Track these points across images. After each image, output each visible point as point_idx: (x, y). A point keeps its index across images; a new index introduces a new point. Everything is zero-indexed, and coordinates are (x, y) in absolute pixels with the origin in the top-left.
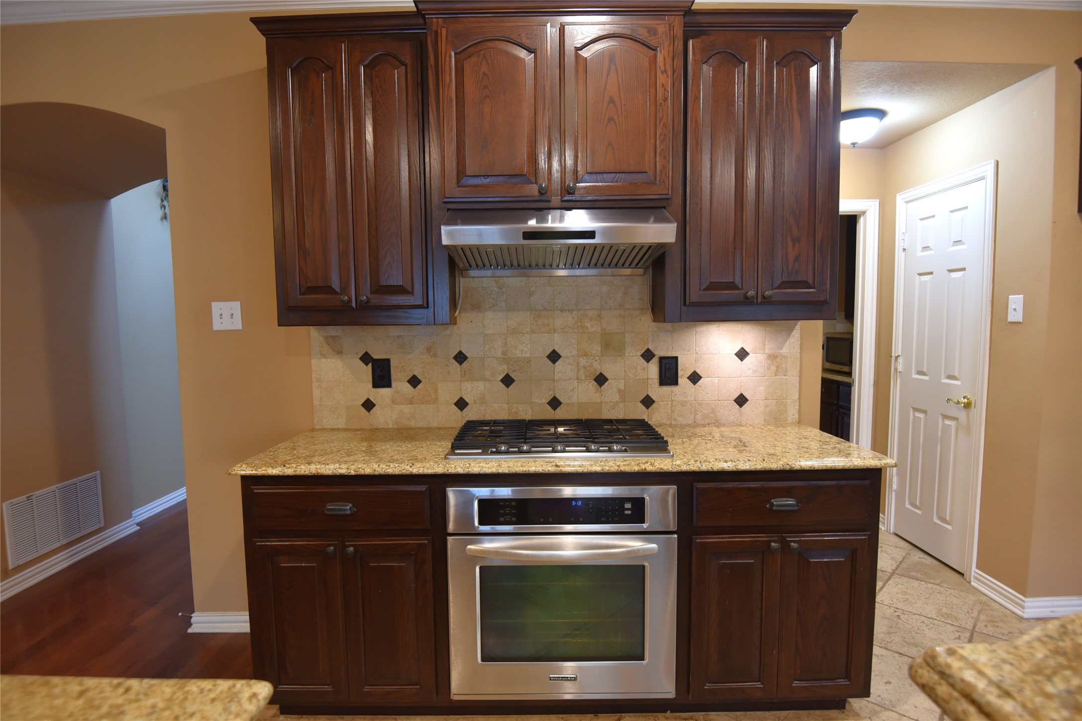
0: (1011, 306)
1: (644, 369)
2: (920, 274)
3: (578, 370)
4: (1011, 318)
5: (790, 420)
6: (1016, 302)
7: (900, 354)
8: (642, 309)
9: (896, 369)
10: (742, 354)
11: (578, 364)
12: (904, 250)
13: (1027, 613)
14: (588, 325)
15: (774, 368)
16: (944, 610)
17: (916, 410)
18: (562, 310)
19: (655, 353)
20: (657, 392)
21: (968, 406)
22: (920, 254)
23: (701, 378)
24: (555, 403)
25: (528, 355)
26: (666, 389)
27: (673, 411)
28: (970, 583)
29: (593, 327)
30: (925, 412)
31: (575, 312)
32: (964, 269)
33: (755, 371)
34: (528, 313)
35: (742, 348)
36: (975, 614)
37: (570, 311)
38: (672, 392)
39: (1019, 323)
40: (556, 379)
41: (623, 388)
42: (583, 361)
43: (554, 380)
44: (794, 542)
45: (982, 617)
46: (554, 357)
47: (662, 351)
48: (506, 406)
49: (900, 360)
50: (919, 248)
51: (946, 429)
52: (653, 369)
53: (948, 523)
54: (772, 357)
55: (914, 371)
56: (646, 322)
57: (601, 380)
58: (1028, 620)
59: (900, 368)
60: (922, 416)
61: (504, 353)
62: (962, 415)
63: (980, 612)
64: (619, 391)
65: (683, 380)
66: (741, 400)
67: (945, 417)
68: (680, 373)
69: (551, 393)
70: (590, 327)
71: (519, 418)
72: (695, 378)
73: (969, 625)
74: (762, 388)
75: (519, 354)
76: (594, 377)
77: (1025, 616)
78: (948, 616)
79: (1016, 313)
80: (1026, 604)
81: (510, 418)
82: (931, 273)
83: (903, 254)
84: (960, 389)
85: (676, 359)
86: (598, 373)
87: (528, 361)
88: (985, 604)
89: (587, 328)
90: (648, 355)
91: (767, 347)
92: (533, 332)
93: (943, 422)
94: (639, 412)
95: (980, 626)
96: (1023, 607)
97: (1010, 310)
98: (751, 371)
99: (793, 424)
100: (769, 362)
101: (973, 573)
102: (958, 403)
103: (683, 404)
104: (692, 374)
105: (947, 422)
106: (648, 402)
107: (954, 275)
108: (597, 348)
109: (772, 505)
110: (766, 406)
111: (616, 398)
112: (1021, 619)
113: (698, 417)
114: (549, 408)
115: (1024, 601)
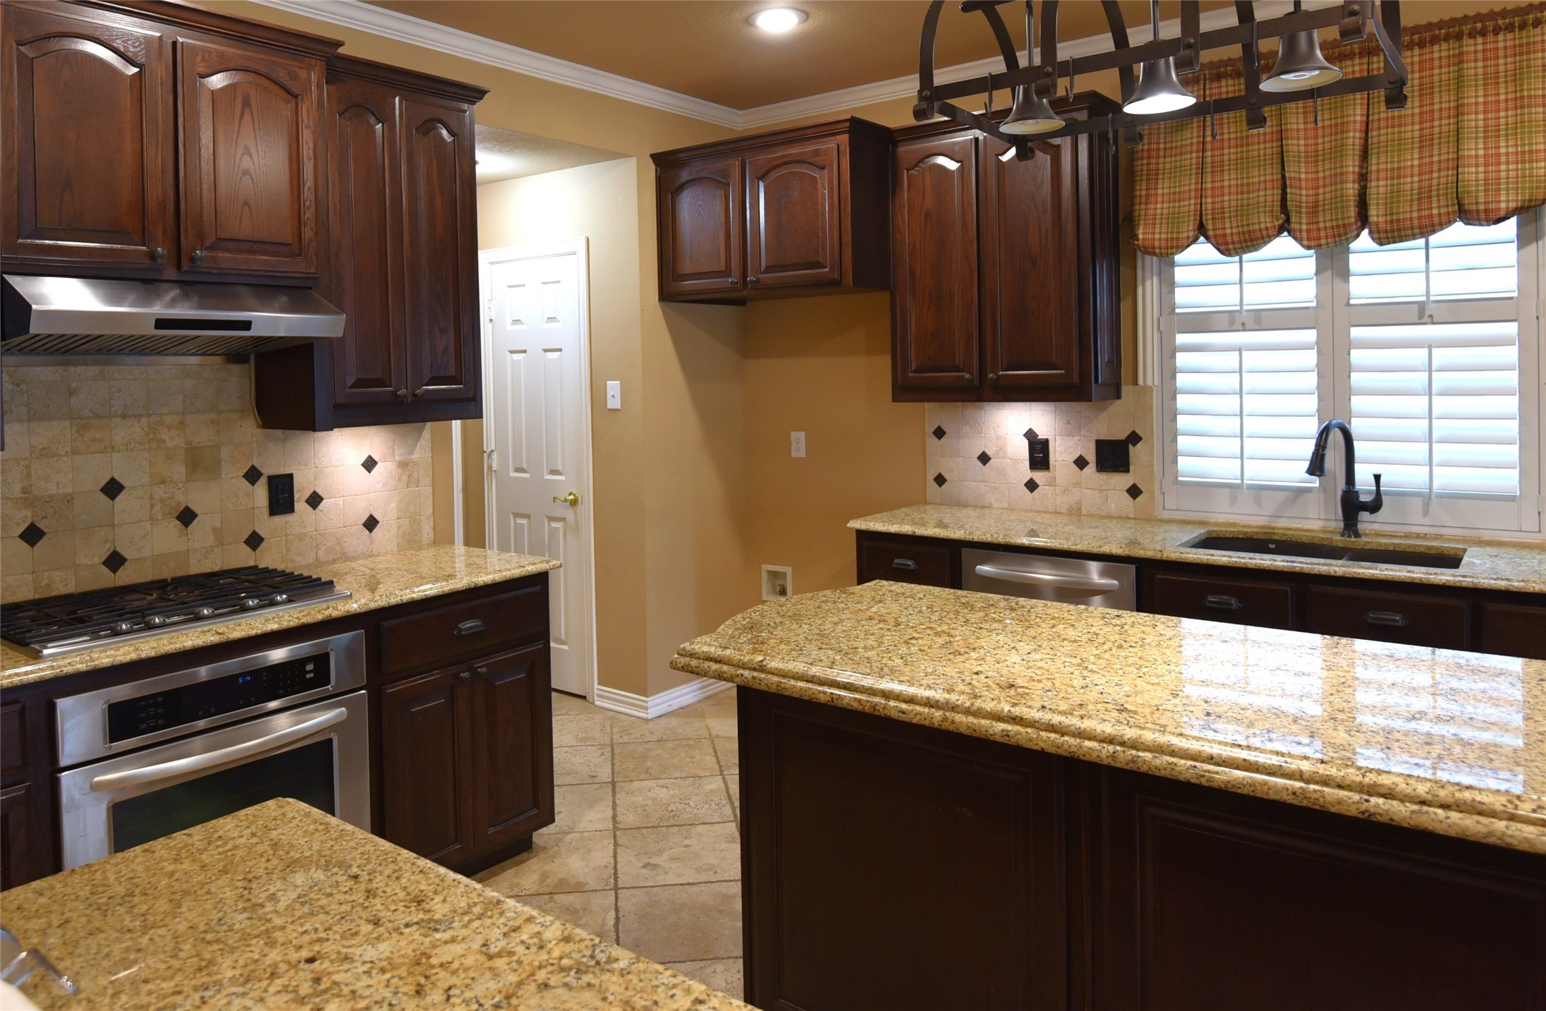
0: (610, 393)
1: (248, 495)
2: (512, 352)
3: (152, 506)
4: (610, 406)
5: (424, 542)
6: (613, 387)
7: (493, 448)
8: (243, 411)
9: (490, 468)
10: (370, 464)
11: (151, 497)
12: (491, 320)
13: (651, 714)
14: (165, 436)
15: (405, 478)
16: (580, 735)
17: (517, 515)
18: (124, 417)
19: (262, 471)
20: (267, 525)
21: (574, 503)
22: (509, 327)
23: (321, 499)
24: (115, 561)
25: (69, 490)
26: (279, 520)
27: (288, 550)
28: (593, 703)
29: (173, 440)
30: (527, 516)
31: (144, 420)
32: (560, 350)
33: (385, 485)
34: (67, 423)
35: (370, 457)
36: (608, 729)
37: (138, 417)
38: (287, 522)
39: (618, 410)
40: (116, 523)
41: (219, 525)
42: (159, 492)
43: (113, 526)
44: (481, 667)
45: (615, 730)
46: (113, 489)
47: (269, 469)
48: (29, 578)
49: (495, 456)
50: (509, 321)
51: (553, 532)
52: (260, 493)
53: (563, 643)
54: (403, 465)
55: (511, 469)
56: (249, 430)
57: (187, 517)
58: (652, 719)
59: (495, 466)
60: (524, 521)
61: (24, 491)
62: (569, 514)
63: (611, 727)
64: (215, 530)
65: (300, 505)
66: (371, 523)
67: (551, 519)
68: (296, 496)
69: (108, 546)
70: (168, 440)
71: (53, 594)
72: (315, 500)
73: (608, 741)
74: (393, 505)
75: (52, 489)
76: (176, 514)
77: (650, 716)
78: (585, 739)
79: (614, 402)
80: (649, 704)
81: (37, 596)
82: (525, 351)
83: (490, 325)
84: (565, 484)
85: (290, 476)
86: (183, 507)
87: (69, 499)
88: (613, 717)
89: (164, 441)
90: (253, 475)
91: (397, 453)
92: (76, 452)
93: (549, 524)
94: (243, 558)
95: (616, 738)
96: (646, 708)
97: (609, 396)
98: (380, 484)
99: (429, 545)
100: (400, 471)
101: (595, 691)
102: (566, 500)
103: (301, 537)
104: (311, 496)
105: (554, 525)
106: (254, 541)
107: (551, 355)
108: (179, 471)
109: (460, 630)
110: (399, 527)
111: (211, 540)
112: (647, 720)
113: (321, 553)
114: (105, 570)
115: (646, 702)
